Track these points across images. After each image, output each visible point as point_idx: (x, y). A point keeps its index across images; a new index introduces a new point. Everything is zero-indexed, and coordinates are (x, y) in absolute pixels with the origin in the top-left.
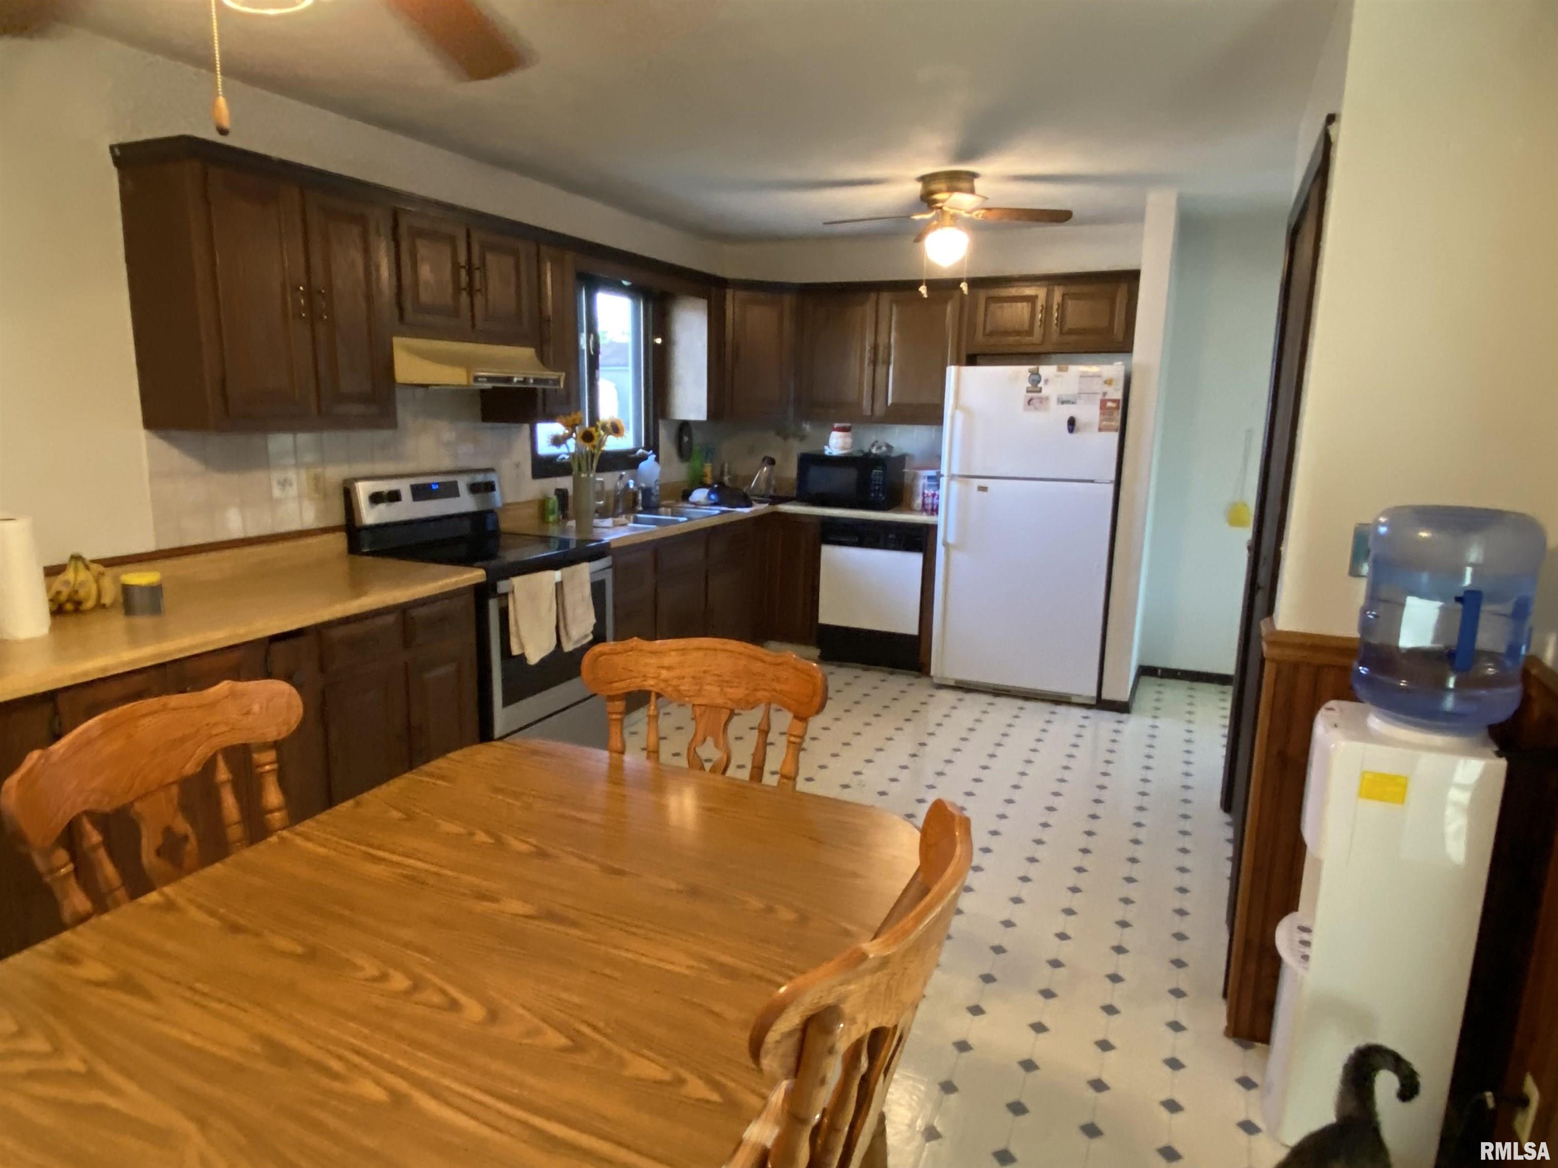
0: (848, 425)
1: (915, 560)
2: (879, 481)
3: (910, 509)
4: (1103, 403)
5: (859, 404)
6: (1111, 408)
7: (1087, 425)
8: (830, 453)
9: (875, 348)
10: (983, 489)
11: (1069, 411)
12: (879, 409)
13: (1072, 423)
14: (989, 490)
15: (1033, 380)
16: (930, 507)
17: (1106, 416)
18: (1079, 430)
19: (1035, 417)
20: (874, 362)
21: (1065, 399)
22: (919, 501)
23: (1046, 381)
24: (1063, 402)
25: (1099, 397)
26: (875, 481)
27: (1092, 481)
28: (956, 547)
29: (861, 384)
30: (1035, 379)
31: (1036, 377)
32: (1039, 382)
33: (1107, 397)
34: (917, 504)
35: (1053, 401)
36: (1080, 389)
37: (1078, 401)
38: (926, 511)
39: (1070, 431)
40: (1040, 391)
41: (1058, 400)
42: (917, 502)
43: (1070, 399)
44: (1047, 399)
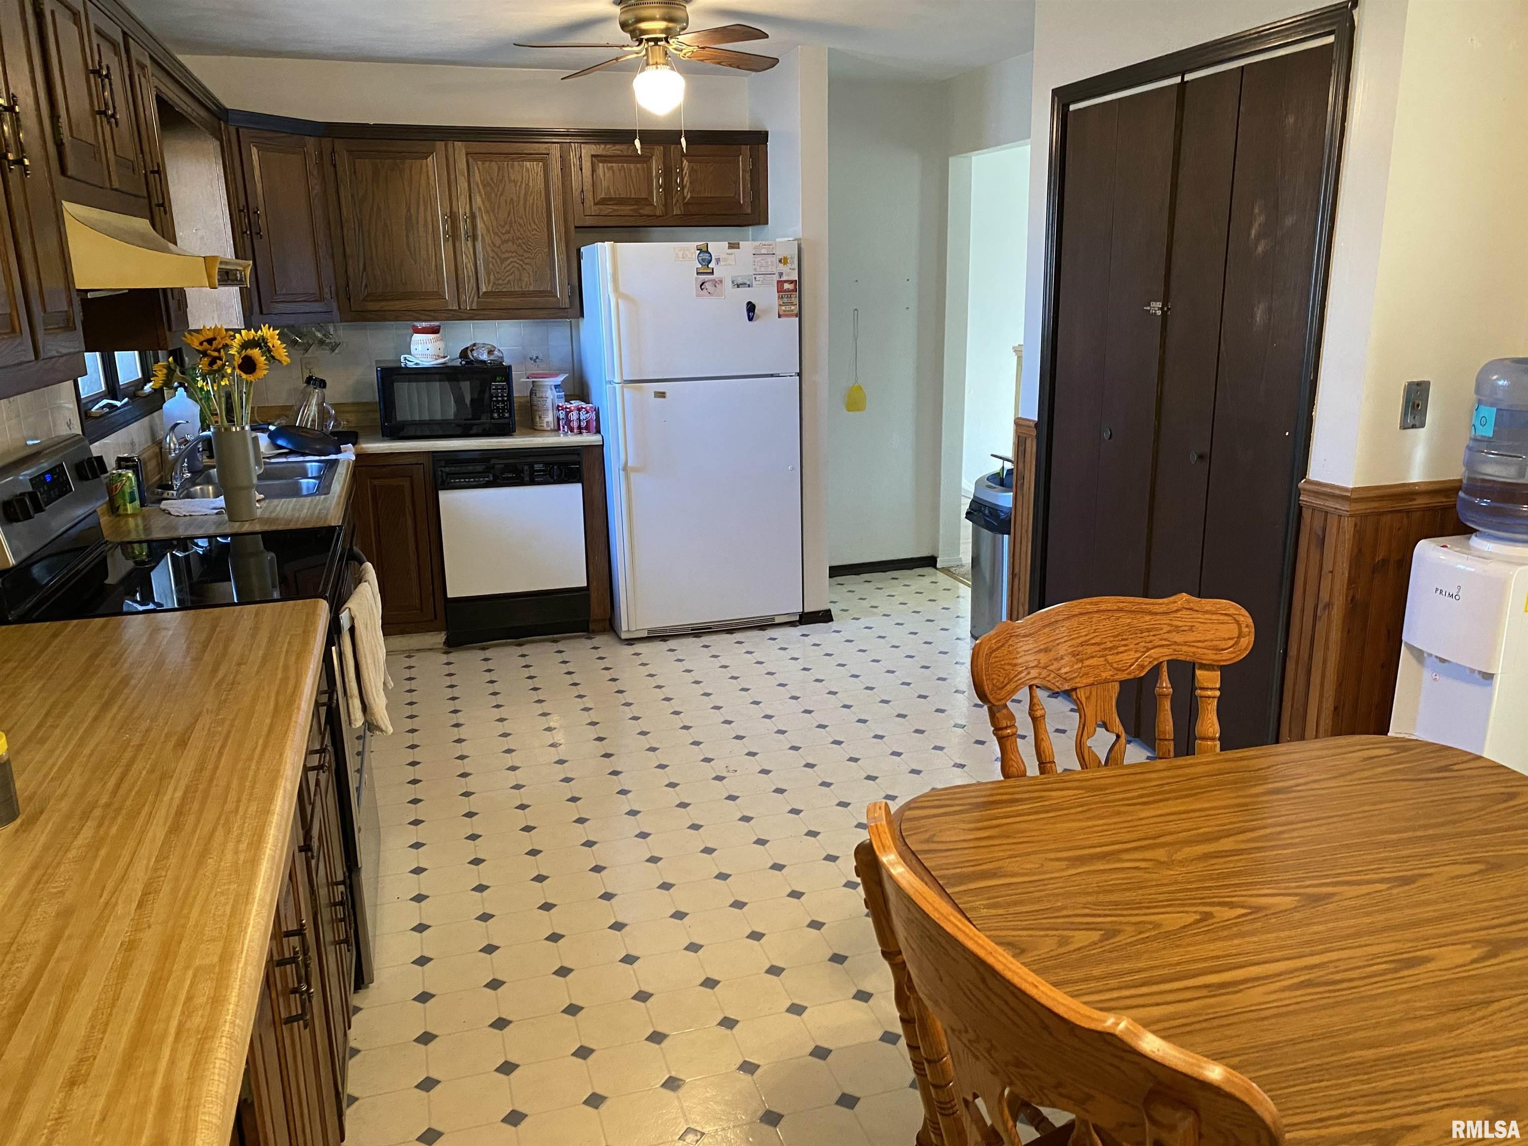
0: (436, 323)
1: (575, 491)
2: (502, 396)
3: (532, 426)
4: (780, 283)
5: (440, 295)
6: (788, 291)
7: (765, 311)
8: (417, 364)
9: (453, 217)
10: (662, 395)
11: (746, 295)
12: (469, 301)
13: (751, 308)
14: (667, 395)
15: (703, 260)
16: (575, 424)
17: (785, 300)
18: (758, 317)
19: (708, 302)
20: (454, 235)
21: (740, 281)
23: (718, 260)
24: (738, 287)
25: (776, 278)
26: (497, 397)
27: (772, 376)
28: (635, 470)
29: (438, 268)
31: (706, 256)
32: (710, 261)
33: (784, 278)
34: (547, 422)
35: (728, 283)
36: (755, 269)
37: (754, 283)
38: (572, 430)
39: (750, 319)
40: (712, 273)
41: (733, 282)
42: (546, 420)
43: (745, 281)
44: (721, 281)
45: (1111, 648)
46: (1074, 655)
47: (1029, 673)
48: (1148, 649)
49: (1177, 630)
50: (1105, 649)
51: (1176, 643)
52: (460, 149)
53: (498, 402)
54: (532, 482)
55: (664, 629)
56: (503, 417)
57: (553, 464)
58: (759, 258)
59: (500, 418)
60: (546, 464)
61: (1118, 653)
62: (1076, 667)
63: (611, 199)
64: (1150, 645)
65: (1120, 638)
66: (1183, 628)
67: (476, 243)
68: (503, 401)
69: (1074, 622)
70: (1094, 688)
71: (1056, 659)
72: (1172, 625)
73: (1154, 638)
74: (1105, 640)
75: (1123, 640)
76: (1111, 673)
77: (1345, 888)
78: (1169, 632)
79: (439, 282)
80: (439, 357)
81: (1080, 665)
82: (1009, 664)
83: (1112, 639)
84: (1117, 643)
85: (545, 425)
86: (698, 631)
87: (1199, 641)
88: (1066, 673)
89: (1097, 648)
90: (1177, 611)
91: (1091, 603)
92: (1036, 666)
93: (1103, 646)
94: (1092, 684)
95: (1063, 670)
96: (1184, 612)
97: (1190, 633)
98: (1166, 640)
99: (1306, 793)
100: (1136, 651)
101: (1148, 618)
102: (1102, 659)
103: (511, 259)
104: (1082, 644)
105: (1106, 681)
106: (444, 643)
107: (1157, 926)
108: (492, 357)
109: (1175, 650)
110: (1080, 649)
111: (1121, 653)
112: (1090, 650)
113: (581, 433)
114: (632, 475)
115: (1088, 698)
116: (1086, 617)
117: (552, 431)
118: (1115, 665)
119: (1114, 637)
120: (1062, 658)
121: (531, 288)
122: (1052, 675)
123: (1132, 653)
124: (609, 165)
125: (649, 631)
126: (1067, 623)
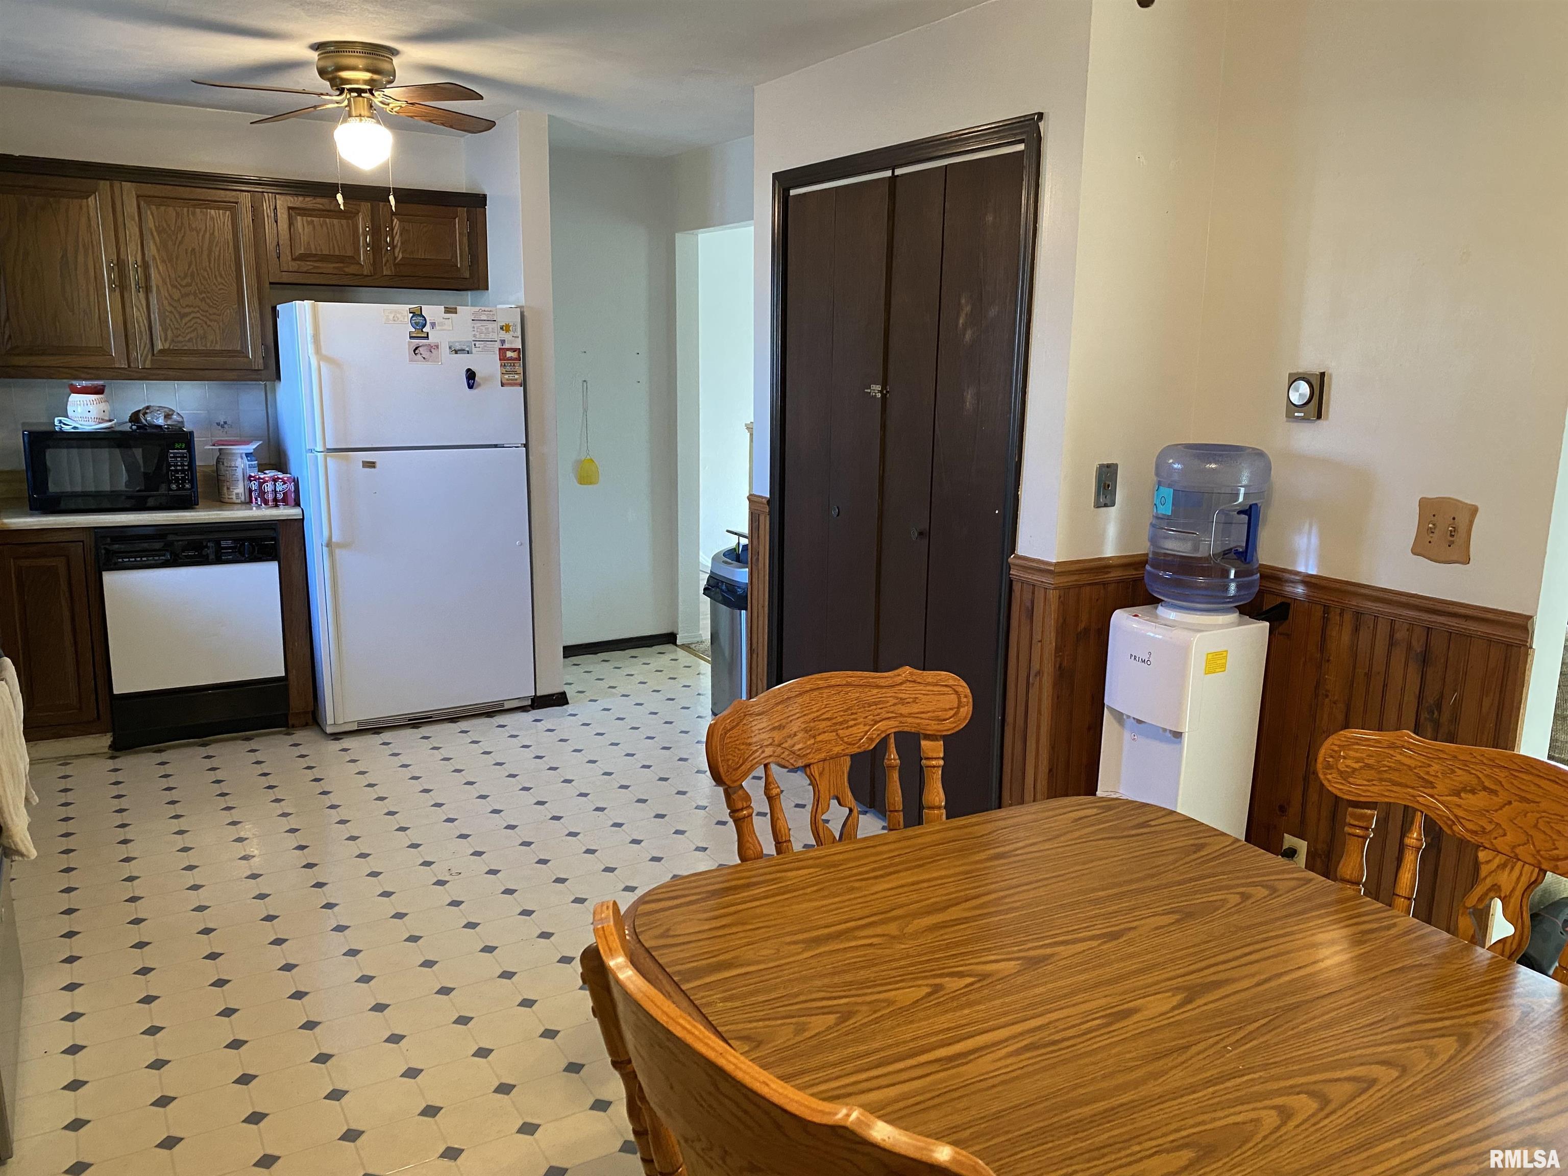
0: (101, 382)
1: (269, 571)
2: (182, 465)
3: (219, 498)
4: (502, 351)
5: (103, 351)
6: (511, 359)
7: (486, 379)
8: (74, 428)
9: (120, 266)
10: (371, 465)
11: (464, 362)
12: (141, 358)
13: (471, 375)
14: (378, 465)
15: (417, 324)
16: (270, 497)
17: (508, 368)
18: (479, 385)
19: (423, 368)
20: (122, 286)
21: (458, 348)
22: (239, 489)
23: (433, 325)
24: (456, 352)
25: (498, 345)
26: (176, 466)
27: (496, 446)
28: (340, 546)
29: (103, 321)
30: (419, 321)
31: (420, 319)
32: (424, 326)
33: (507, 346)
34: (237, 494)
35: (444, 350)
36: (475, 336)
37: (474, 350)
38: (266, 502)
39: (471, 387)
40: (427, 337)
41: (450, 348)
42: (236, 491)
43: (464, 347)
44: (437, 347)
45: (841, 723)
46: (806, 731)
47: (763, 752)
48: (876, 722)
49: (902, 701)
50: (836, 724)
51: (902, 715)
52: (129, 191)
53: (177, 471)
54: (219, 560)
55: (377, 721)
56: (183, 489)
57: (244, 540)
58: (479, 324)
59: (179, 489)
60: (235, 540)
61: (847, 728)
62: (809, 743)
63: (311, 255)
64: (877, 718)
65: (850, 712)
66: (908, 700)
67: (150, 295)
68: (183, 471)
69: (806, 697)
70: (827, 763)
71: (789, 736)
72: (897, 698)
73: (879, 711)
74: (836, 715)
75: (852, 714)
76: (842, 747)
77: (1062, 948)
78: (894, 705)
79: (105, 338)
80: (104, 421)
81: (812, 741)
82: (743, 744)
83: (842, 713)
84: (847, 718)
85: (234, 497)
86: (416, 722)
87: (923, 713)
88: (800, 750)
89: (829, 723)
90: (901, 684)
91: (821, 679)
92: (771, 744)
93: (834, 721)
94: (825, 760)
95: (797, 747)
96: (908, 684)
97: (914, 705)
98: (892, 712)
99: (1024, 857)
100: (865, 725)
101: (875, 691)
102: (834, 734)
103: (193, 315)
104: (814, 720)
105: (838, 756)
106: (110, 747)
107: (890, 1002)
108: (169, 422)
109: (901, 722)
110: (812, 724)
111: (851, 727)
112: (823, 724)
113: (277, 506)
114: (337, 551)
115: (821, 774)
116: (816, 693)
117: (242, 503)
118: (846, 739)
119: (845, 711)
120: (795, 735)
121: (218, 347)
122: (787, 753)
123: (861, 726)
124: (309, 219)
125: (359, 723)
126: (799, 700)
